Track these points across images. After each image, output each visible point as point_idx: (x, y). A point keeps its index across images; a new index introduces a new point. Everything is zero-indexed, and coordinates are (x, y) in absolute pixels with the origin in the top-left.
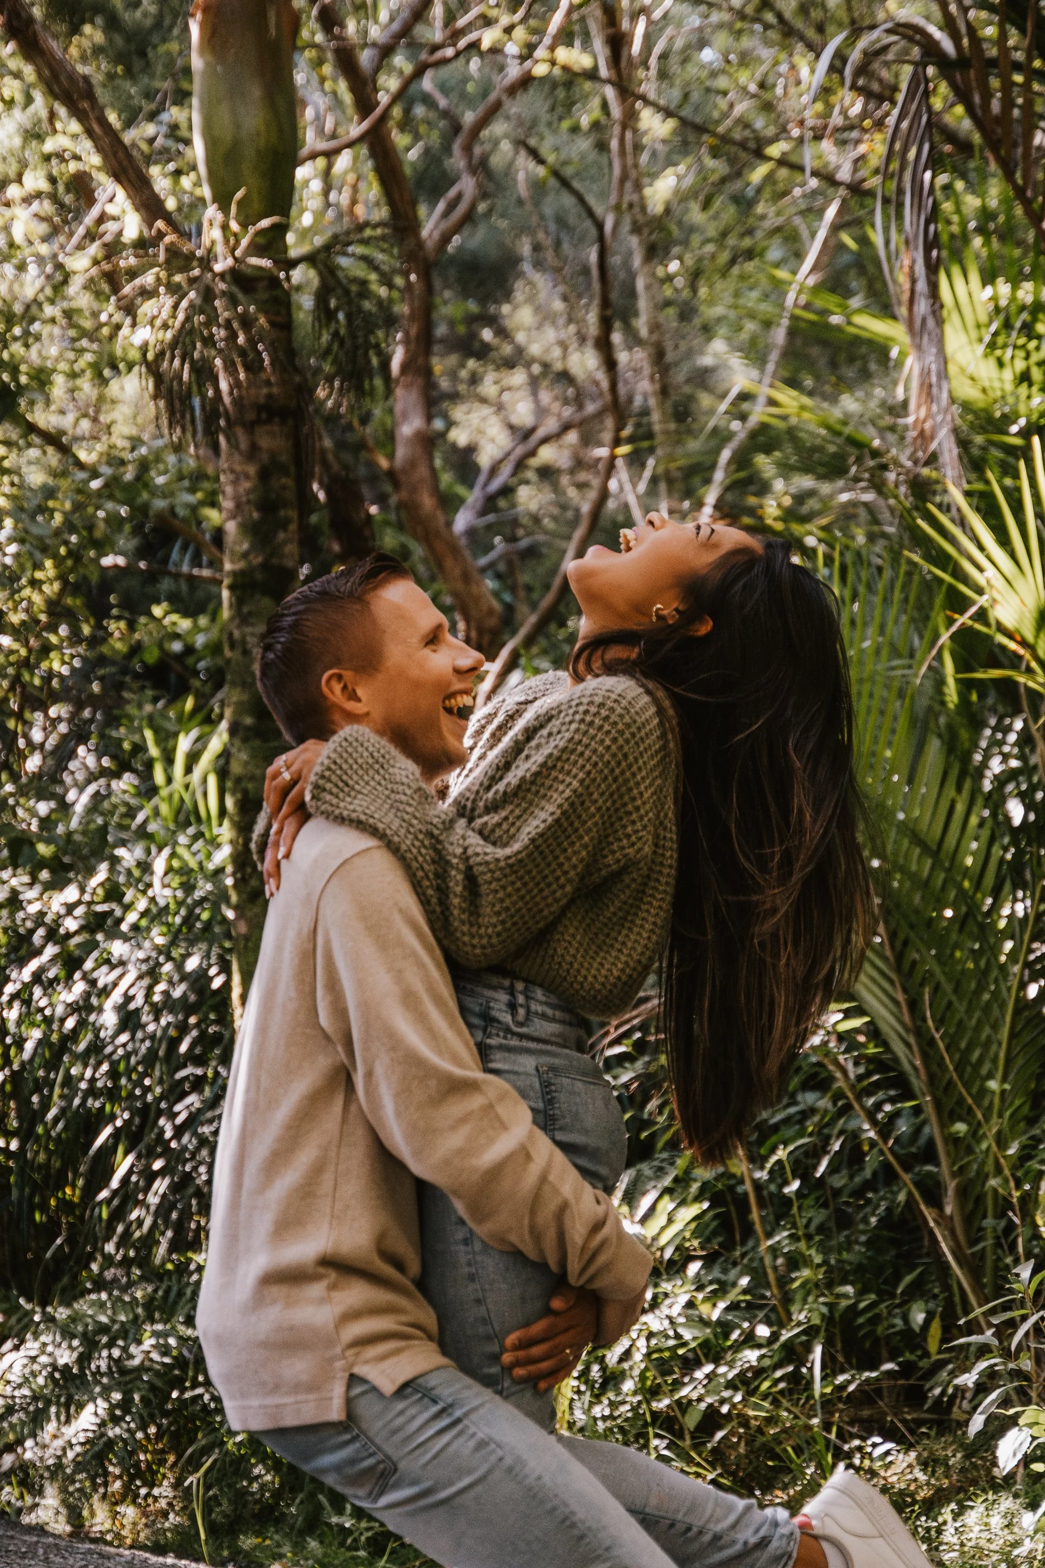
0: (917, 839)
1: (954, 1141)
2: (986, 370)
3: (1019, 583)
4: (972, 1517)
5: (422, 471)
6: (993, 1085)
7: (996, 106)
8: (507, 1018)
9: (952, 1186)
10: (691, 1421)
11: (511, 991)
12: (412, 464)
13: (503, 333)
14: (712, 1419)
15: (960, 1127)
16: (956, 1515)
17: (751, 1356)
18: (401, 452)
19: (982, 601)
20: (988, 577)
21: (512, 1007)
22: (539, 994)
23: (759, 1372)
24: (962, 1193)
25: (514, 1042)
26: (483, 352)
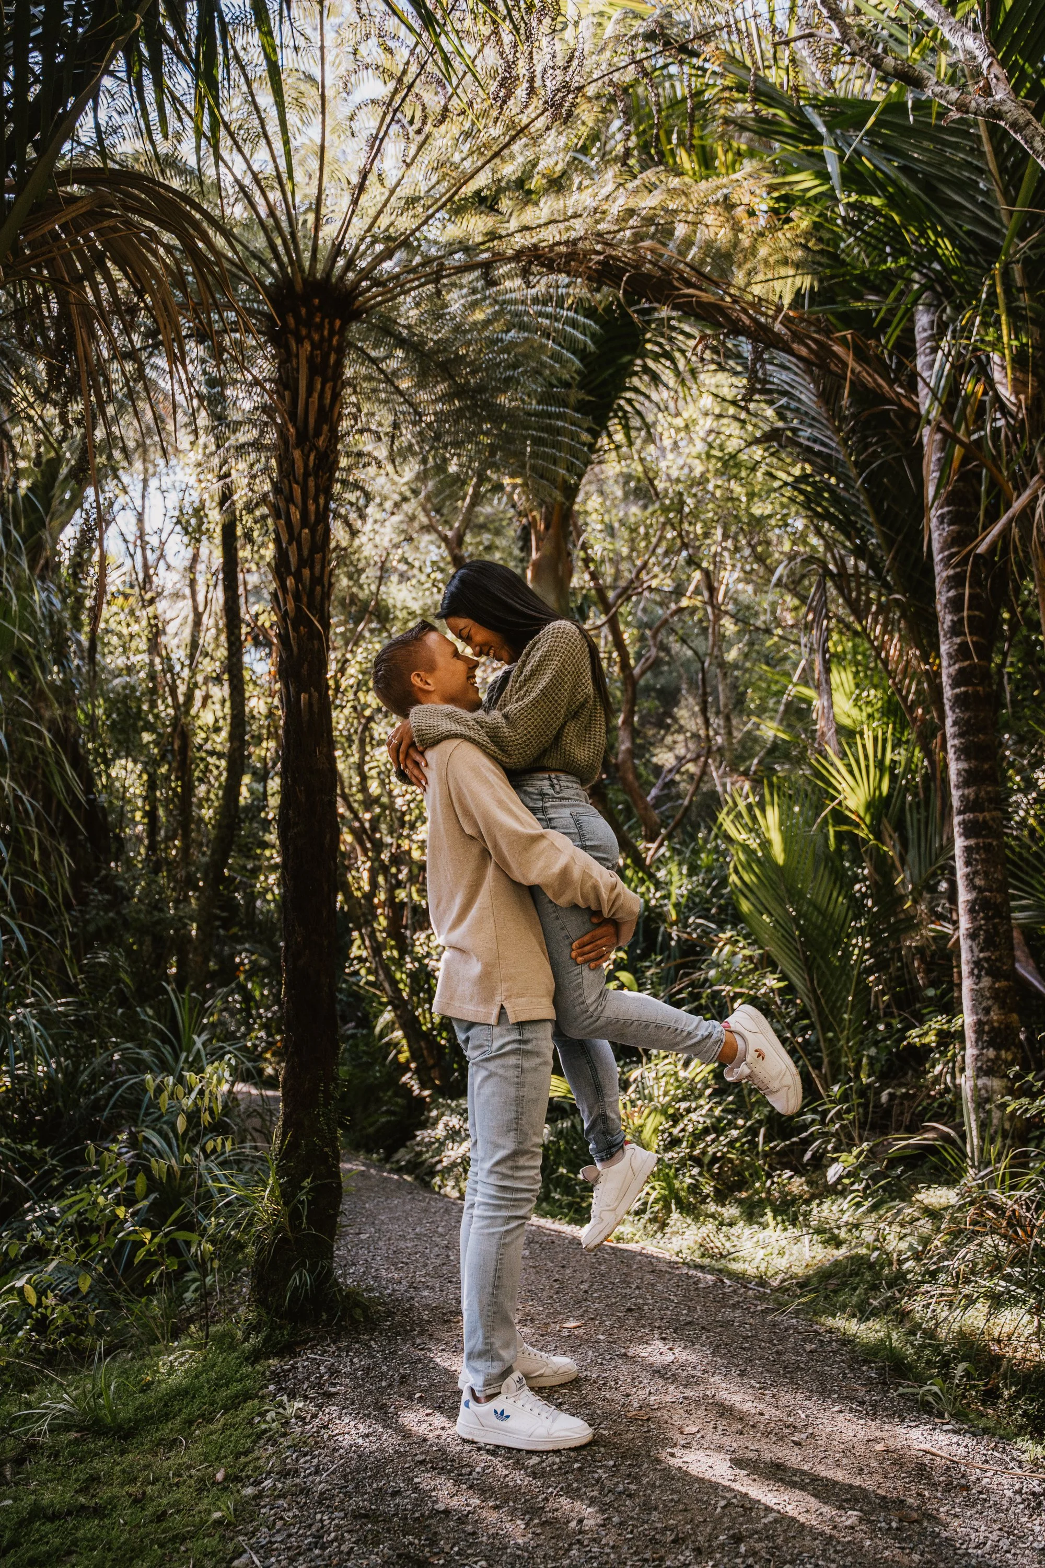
0: (816, 908)
1: (826, 1040)
2: (855, 712)
3: (857, 790)
4: (825, 1206)
5: (629, 764)
6: (846, 1016)
7: (854, 594)
8: (551, 792)
9: (826, 1060)
10: (706, 1160)
11: (550, 779)
12: (624, 762)
13: (676, 720)
14: (714, 1159)
15: (830, 1035)
16: (819, 1205)
17: (735, 1133)
18: (620, 757)
19: (841, 797)
20: (843, 786)
21: (552, 786)
22: (563, 776)
23: (737, 1140)
24: (831, 1064)
25: (558, 803)
26: (668, 727)
